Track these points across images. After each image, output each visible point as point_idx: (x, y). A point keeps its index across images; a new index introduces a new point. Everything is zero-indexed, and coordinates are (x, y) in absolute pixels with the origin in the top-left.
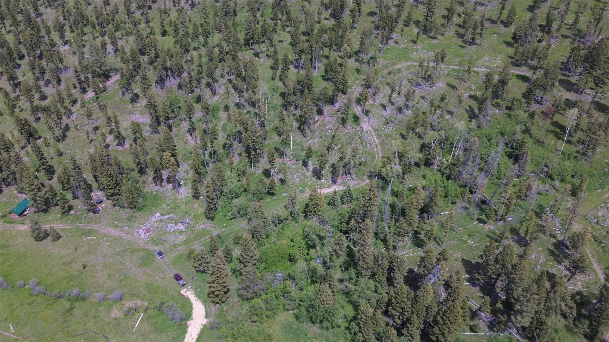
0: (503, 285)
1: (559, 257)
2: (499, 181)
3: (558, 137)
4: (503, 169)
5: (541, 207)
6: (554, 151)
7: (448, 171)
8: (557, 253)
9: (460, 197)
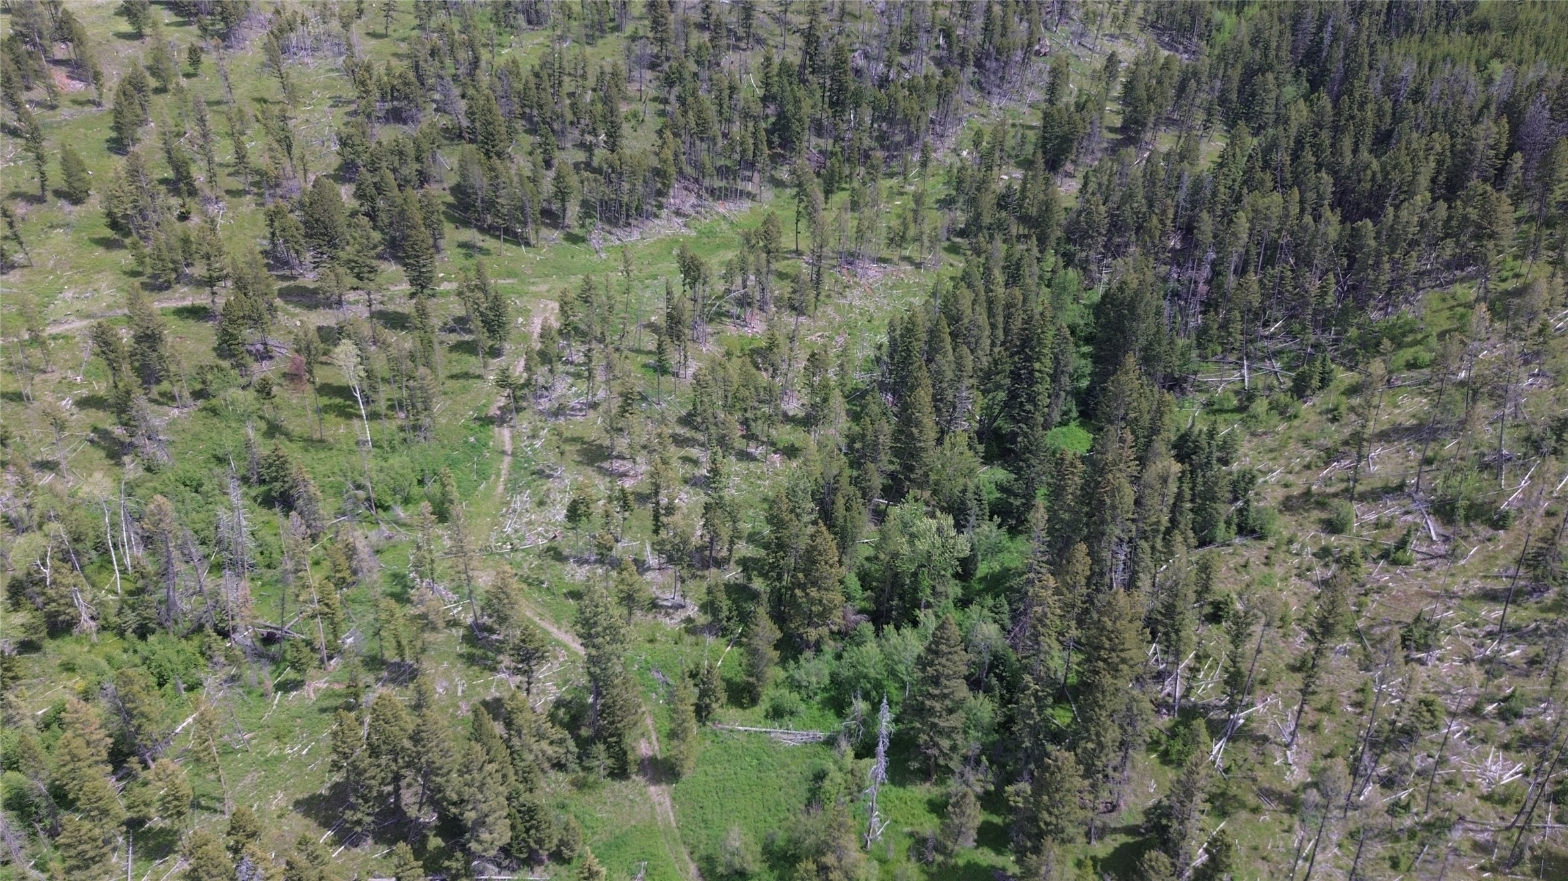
0: (416, 794)
1: (486, 658)
2: (276, 573)
3: (346, 414)
4: (270, 539)
5: (398, 577)
6: (355, 448)
7: (131, 618)
8: (479, 652)
9: (202, 661)
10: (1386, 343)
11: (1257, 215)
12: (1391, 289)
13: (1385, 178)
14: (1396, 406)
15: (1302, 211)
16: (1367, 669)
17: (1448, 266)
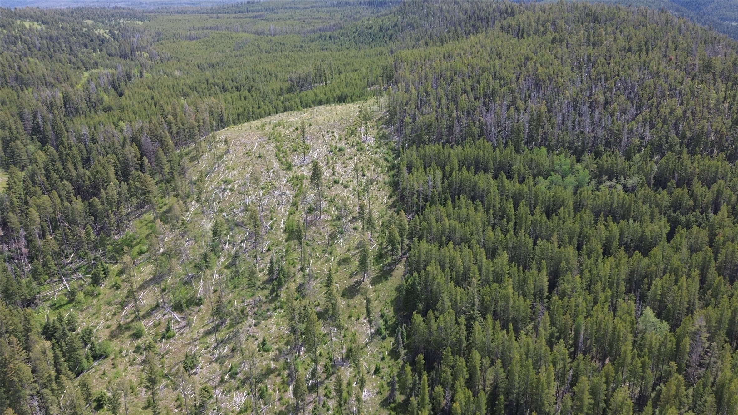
10: (126, 248)
11: (39, 208)
12: (118, 224)
13: (95, 178)
14: (142, 272)
15: (62, 200)
16: (176, 389)
17: (137, 208)
